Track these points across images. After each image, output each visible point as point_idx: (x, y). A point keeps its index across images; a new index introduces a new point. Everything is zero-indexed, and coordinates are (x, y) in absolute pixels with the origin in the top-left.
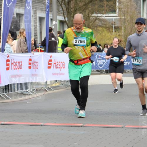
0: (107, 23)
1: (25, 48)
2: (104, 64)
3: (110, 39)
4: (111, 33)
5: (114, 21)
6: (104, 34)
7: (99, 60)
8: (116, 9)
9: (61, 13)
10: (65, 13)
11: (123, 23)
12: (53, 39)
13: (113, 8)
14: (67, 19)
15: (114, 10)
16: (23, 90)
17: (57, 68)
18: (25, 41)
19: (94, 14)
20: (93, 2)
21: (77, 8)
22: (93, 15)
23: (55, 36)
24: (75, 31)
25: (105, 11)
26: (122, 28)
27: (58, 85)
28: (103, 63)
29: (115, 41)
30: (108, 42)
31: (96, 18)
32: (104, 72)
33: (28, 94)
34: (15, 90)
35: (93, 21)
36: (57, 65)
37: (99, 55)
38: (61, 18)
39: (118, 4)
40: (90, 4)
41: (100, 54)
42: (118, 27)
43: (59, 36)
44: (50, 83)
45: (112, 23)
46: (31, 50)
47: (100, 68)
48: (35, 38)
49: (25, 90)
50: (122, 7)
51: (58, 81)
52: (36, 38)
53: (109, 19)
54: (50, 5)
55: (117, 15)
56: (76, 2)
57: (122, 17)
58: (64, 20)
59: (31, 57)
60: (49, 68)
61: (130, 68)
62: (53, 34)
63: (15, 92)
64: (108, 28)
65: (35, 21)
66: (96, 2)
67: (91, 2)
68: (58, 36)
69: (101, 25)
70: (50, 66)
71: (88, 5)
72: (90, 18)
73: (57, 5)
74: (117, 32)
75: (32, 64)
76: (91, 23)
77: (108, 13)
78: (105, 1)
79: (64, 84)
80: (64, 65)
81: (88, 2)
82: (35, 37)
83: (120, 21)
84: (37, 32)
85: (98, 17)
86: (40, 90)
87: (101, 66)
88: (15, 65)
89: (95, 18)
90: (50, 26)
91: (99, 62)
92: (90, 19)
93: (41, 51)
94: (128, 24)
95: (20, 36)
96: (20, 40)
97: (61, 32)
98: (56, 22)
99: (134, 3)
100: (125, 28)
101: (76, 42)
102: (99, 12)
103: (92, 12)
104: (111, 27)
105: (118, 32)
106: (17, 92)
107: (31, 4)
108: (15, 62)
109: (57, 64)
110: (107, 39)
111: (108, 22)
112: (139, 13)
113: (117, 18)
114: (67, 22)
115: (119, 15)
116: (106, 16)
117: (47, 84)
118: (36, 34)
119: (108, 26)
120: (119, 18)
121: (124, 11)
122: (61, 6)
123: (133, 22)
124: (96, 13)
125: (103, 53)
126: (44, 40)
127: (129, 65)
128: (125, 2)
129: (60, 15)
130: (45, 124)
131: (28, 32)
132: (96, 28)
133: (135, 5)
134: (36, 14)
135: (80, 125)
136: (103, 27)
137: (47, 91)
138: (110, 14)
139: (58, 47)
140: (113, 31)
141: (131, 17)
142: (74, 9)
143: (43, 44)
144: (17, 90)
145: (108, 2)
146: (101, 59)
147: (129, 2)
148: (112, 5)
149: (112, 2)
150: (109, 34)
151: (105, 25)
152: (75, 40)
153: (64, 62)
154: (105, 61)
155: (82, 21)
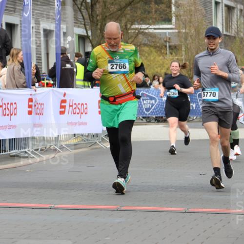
0: (157, 40)
1: (22, 81)
2: (153, 108)
3: (162, 66)
4: (163, 56)
5: (169, 37)
6: (152, 58)
7: (145, 100)
8: (172, 17)
9: (81, 24)
10: (86, 24)
11: (183, 40)
12: (68, 66)
13: (166, 15)
14: (90, 34)
15: (169, 18)
16: (19, 150)
17: (75, 113)
19: (135, 24)
20: (134, 5)
21: (108, 14)
22: (134, 26)
23: (71, 60)
24: (109, 50)
25: (154, 20)
26: (182, 48)
27: (76, 141)
28: (152, 106)
29: (173, 67)
30: (159, 72)
31: (139, 31)
32: (153, 121)
33: (27, 157)
34: (6, 150)
35: (134, 36)
36: (76, 108)
37: (145, 92)
38: (81, 31)
39: (175, 9)
40: (129, 8)
41: (146, 90)
42: (175, 47)
43: (78, 61)
44: (64, 139)
45: (165, 40)
46: (31, 83)
47: (146, 114)
48: (38, 64)
49: (22, 150)
50: (182, 13)
51: (78, 134)
52: (40, 64)
53: (160, 34)
54: (62, 9)
55: (174, 27)
56: (105, 5)
57: (181, 31)
58: (86, 34)
59: (31, 95)
60: (62, 113)
61: (196, 115)
62: (68, 57)
63: (6, 153)
64: (159, 47)
65: (38, 36)
66: (139, 5)
67: (130, 4)
68: (76, 61)
69: (146, 42)
70: (63, 110)
71: (124, 10)
72: (129, 31)
73: (75, 10)
74: (174, 54)
75: (33, 107)
76: (130, 40)
78: (153, 3)
79: (87, 140)
80: (86, 108)
81: (124, 4)
82: (38, 62)
83: (179, 36)
84: (41, 54)
85: (142, 31)
86: (47, 151)
87: (148, 110)
88: (5, 109)
89: (137, 31)
90: (62, 45)
92: (128, 33)
93: (48, 85)
94: (191, 41)
95: (13, 60)
96: (13, 68)
97: (80, 54)
98: (73, 37)
99: (200, 8)
100: (186, 48)
101: (112, 68)
102: (143, 21)
103: (132, 22)
104: (164, 47)
105: (176, 55)
106: (9, 152)
108: (5, 104)
109: (74, 106)
110: (158, 65)
111: (158, 38)
112: (209, 23)
113: (174, 31)
114: (91, 38)
115: (176, 26)
116: (155, 29)
117: (59, 139)
118: (39, 57)
119: (158, 44)
120: (177, 31)
121: (185, 21)
122: (80, 11)
123: (199, 39)
124: (139, 24)
125: (151, 89)
126: (52, 68)
127: (194, 108)
128: (186, 6)
129: (79, 27)
130: (56, 206)
131: (27, 54)
132: (138, 48)
133: (204, 11)
134: (39, 24)
135: (115, 207)
136: (151, 46)
137: (59, 152)
138: (161, 24)
139: (76, 80)
140: (167, 53)
141: (197, 30)
142: (102, 17)
144: (10, 150)
145: (158, 6)
146: (148, 98)
147: (192, 6)
148: (164, 11)
149: (165, 6)
150: (161, 57)
151: (153, 42)
152: (110, 64)
153: (86, 104)
154: (155, 102)
155: (119, 33)
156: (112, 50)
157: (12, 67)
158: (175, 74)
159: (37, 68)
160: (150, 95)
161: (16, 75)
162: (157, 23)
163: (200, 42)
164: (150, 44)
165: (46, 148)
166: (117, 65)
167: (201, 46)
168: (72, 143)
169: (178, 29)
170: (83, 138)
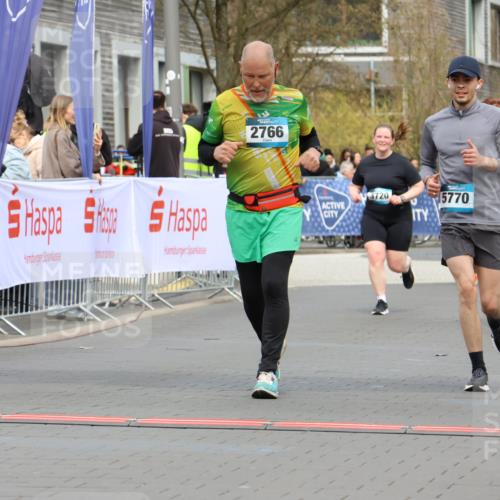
0: (352, 78)
1: (73, 162)
3: (360, 131)
4: (363, 111)
5: (376, 70)
6: (340, 115)
7: (326, 201)
8: (381, 31)
9: (195, 44)
10: (206, 44)
11: (404, 77)
12: (168, 131)
13: (370, 25)
14: (213, 65)
15: (375, 33)
17: (182, 229)
18: (72, 139)
19: (306, 46)
20: (304, 5)
21: (250, 25)
22: (303, 50)
23: (174, 120)
25: (345, 37)
26: (401, 95)
27: (183, 287)
30: (354, 143)
31: (314, 60)
34: (40, 305)
35: (304, 69)
36: (182, 219)
37: (324, 186)
38: (195, 60)
39: (389, 14)
40: (293, 12)
41: (328, 181)
42: (388, 92)
43: (189, 122)
44: (157, 282)
45: (367, 77)
47: (327, 231)
48: (106, 127)
50: (402, 21)
51: (186, 273)
52: (111, 128)
53: (358, 65)
54: (155, 13)
55: (385, 50)
56: (245, 6)
57: (401, 58)
58: (205, 67)
59: (91, 191)
60: (154, 228)
61: (428, 231)
62: (167, 113)
63: (39, 311)
64: (354, 92)
65: (107, 70)
66: (313, 6)
67: (295, 4)
68: (184, 121)
69: (328, 83)
70: (157, 222)
71: (285, 16)
72: (294, 60)
73: (182, 17)
74: (385, 106)
75: (95, 216)
76: (296, 78)
77: (353, 44)
79: (205, 284)
80: (205, 219)
81: (284, 4)
82: (107, 124)
83: (395, 68)
84: (112, 108)
85: (320, 58)
86: (122, 306)
88: (38, 220)
89: (309, 60)
91: (323, 210)
92: (291, 63)
93: (126, 171)
94: (420, 79)
95: (56, 120)
96: (56, 136)
97: (193, 107)
98: (178, 72)
99: (441, 11)
100: (411, 93)
102: (323, 38)
103: (300, 41)
104: (365, 92)
105: (390, 109)
106: (44, 310)
107: (91, 13)
108: (37, 210)
109: (180, 215)
110: (351, 130)
111: (353, 73)
112: (458, 42)
113: (386, 59)
114: (215, 74)
115: (390, 50)
116: (346, 55)
117: (148, 282)
118: (108, 113)
119: (353, 87)
120: (391, 59)
121: (410, 37)
122: (194, 17)
123: (438, 75)
124: (314, 44)
125: (336, 179)
126: (135, 136)
127: (426, 219)
128: (411, 7)
129: (190, 51)
130: (139, 421)
131: (84, 111)
132: (312, 94)
133: (447, 17)
134: (110, 46)
135: (259, 424)
136: (338, 90)
137: (147, 308)
138: (360, 45)
139: (184, 160)
140: (370, 105)
141: (433, 56)
142: (239, 29)
145: (354, 7)
146: (331, 198)
147: (424, 7)
148: (367, 18)
149: (368, 8)
150: (359, 113)
151: (344, 82)
152: (250, 127)
153: (204, 210)
154: (346, 206)
155: (271, 65)
157: (54, 133)
159: (105, 137)
160: (337, 191)
161: (62, 150)
162: (351, 42)
163: (439, 82)
164: (338, 86)
165: (120, 301)
167: (441, 90)
168: (174, 290)
169: (393, 55)
170: (198, 280)
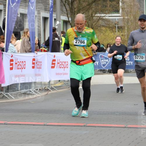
0: (110, 23)
1: (29, 48)
2: (107, 64)
3: (113, 39)
4: (114, 33)
5: (118, 21)
6: (107, 34)
7: (103, 59)
8: (119, 9)
9: (65, 13)
10: (68, 13)
11: (126, 23)
12: (56, 39)
13: (116, 8)
14: (70, 19)
15: (118, 10)
17: (61, 68)
18: (29, 41)
19: (97, 14)
20: (97, 2)
21: (81, 8)
22: (96, 15)
23: (59, 36)
24: (76, 31)
25: (109, 11)
26: (125, 28)
27: (61, 84)
30: (111, 42)
31: (100, 18)
32: (107, 72)
34: (19, 90)
35: (97, 21)
36: (61, 64)
37: (102, 55)
38: (65, 18)
39: (122, 4)
40: (94, 4)
41: (103, 53)
42: (121, 27)
44: (53, 83)
45: (115, 23)
46: (34, 50)
47: (103, 68)
48: (39, 38)
50: (126, 7)
51: (62, 80)
52: (40, 38)
53: (112, 19)
54: (53, 5)
55: (120, 15)
56: (80, 2)
57: (125, 17)
58: (68, 20)
59: (34, 56)
60: (53, 67)
61: (132, 68)
62: (56, 33)
64: (111, 27)
65: (39, 21)
66: (100, 2)
67: (94, 2)
68: (62, 36)
69: (104, 25)
70: (53, 65)
71: (91, 5)
72: (94, 18)
73: (61, 5)
74: (120, 31)
75: (35, 64)
76: (94, 23)
77: (111, 13)
78: (108, 1)
79: (67, 84)
80: (67, 64)
81: (91, 2)
82: (39, 37)
83: (123, 20)
84: (40, 32)
85: (102, 17)
86: (43, 90)
87: (104, 65)
88: (19, 65)
89: (98, 18)
90: (53, 26)
91: (102, 62)
92: (93, 19)
94: (131, 24)
95: (24, 36)
96: (24, 40)
98: (60, 21)
99: (137, 4)
100: (128, 28)
101: (76, 43)
102: (102, 12)
103: (95, 13)
104: (114, 27)
105: (122, 32)
106: (20, 91)
107: (35, 4)
108: (18, 62)
109: (60, 63)
110: (110, 39)
111: (111, 22)
112: (142, 12)
113: (121, 18)
114: (71, 22)
115: (122, 15)
116: (109, 16)
117: (51, 83)
118: (39, 34)
119: (111, 26)
120: (122, 18)
121: (128, 11)
122: (65, 6)
123: (136, 22)
124: (100, 13)
125: (106, 53)
127: (132, 64)
128: (128, 2)
129: (63, 15)
130: (48, 124)
131: (32, 32)
132: (99, 28)
133: (139, 5)
134: (40, 14)
135: (83, 124)
136: (106, 27)
137: (50, 91)
138: (113, 14)
139: (61, 47)
140: (116, 31)
141: (135, 17)
142: (78, 9)
143: (47, 44)
145: (111, 2)
147: (132, 2)
148: (115, 5)
149: (116, 2)
150: (113, 34)
151: (108, 24)
152: (75, 40)
153: (67, 62)
154: (109, 61)
155: (84, 21)
156: (79, 31)
158: (118, 44)
160: (106, 56)
162: (110, 13)
163: (136, 24)
164: (106, 26)
165: (42, 88)
166: (79, 41)
167: (137, 27)
168: (58, 85)
169: (123, 17)
170: (65, 82)
